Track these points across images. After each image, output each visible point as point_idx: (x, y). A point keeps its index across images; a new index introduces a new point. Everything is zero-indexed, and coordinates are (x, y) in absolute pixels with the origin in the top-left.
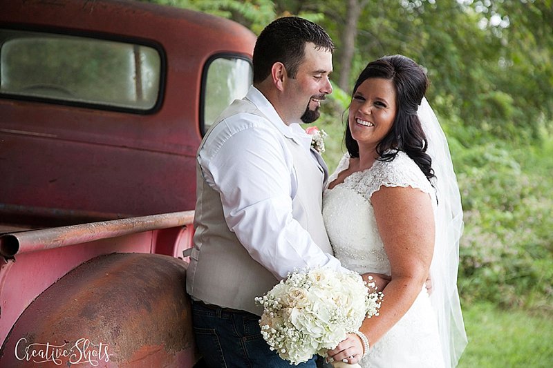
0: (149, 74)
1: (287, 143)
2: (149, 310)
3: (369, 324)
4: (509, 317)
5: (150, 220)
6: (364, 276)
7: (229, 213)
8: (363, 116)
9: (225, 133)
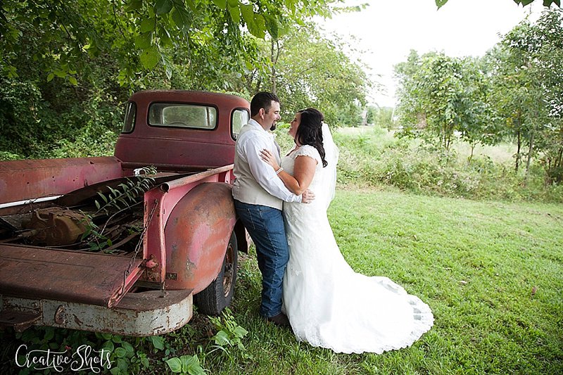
2: (218, 204)
5: (216, 170)
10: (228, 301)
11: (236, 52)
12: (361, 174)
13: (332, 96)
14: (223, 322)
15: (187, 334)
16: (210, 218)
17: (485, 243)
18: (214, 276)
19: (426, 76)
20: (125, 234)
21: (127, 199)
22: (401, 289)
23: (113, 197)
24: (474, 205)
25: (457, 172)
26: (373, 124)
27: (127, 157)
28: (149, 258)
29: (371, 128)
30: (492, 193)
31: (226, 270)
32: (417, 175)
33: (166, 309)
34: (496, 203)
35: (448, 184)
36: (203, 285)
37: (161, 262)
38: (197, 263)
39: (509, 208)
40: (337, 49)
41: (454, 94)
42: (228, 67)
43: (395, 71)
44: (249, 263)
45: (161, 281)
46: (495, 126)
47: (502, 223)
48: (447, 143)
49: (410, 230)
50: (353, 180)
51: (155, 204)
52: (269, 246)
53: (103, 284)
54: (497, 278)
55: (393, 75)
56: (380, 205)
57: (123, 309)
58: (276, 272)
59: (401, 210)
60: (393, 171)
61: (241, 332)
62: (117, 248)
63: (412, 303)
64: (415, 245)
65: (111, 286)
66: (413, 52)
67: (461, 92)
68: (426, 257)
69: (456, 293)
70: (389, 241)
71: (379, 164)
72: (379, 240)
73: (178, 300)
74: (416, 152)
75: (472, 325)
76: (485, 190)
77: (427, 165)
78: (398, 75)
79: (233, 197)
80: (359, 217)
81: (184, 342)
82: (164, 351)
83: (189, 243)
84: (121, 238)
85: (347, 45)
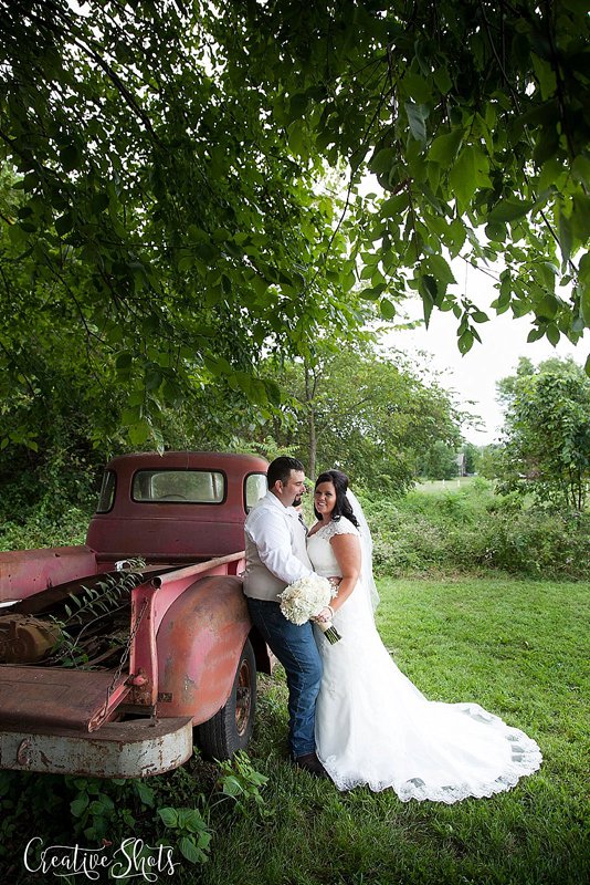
0: (219, 483)
1: (287, 518)
2: (226, 603)
3: (333, 601)
4: (399, 582)
5: (223, 559)
6: (329, 579)
7: (261, 554)
8: (322, 501)
9: (256, 515)
10: (244, 741)
12: (449, 554)
13: (401, 439)
14: (234, 766)
15: (186, 787)
16: (215, 621)
18: (222, 702)
19: (531, 402)
20: (105, 648)
21: (107, 603)
23: (89, 599)
26: (475, 474)
27: (103, 547)
28: (137, 673)
31: (239, 697)
32: (534, 550)
33: (157, 741)
35: (582, 562)
36: (206, 712)
37: (151, 677)
38: (198, 682)
40: (401, 370)
41: (572, 425)
42: (237, 417)
43: (500, 390)
44: (274, 690)
45: (152, 704)
48: (577, 497)
49: (519, 634)
50: (437, 564)
51: (145, 603)
53: (81, 705)
55: (499, 397)
56: (476, 599)
57: (104, 741)
58: (303, 695)
59: (508, 605)
60: (496, 548)
61: (259, 779)
62: (96, 664)
63: (512, 739)
64: (525, 656)
65: (91, 707)
66: (524, 361)
67: (583, 421)
69: (581, 723)
70: (486, 652)
71: (474, 538)
72: (472, 651)
73: (173, 729)
74: (528, 514)
77: (548, 534)
78: (506, 396)
79: (245, 595)
80: (443, 619)
81: (182, 797)
82: (155, 809)
83: (188, 655)
84: (100, 653)
85: (414, 364)
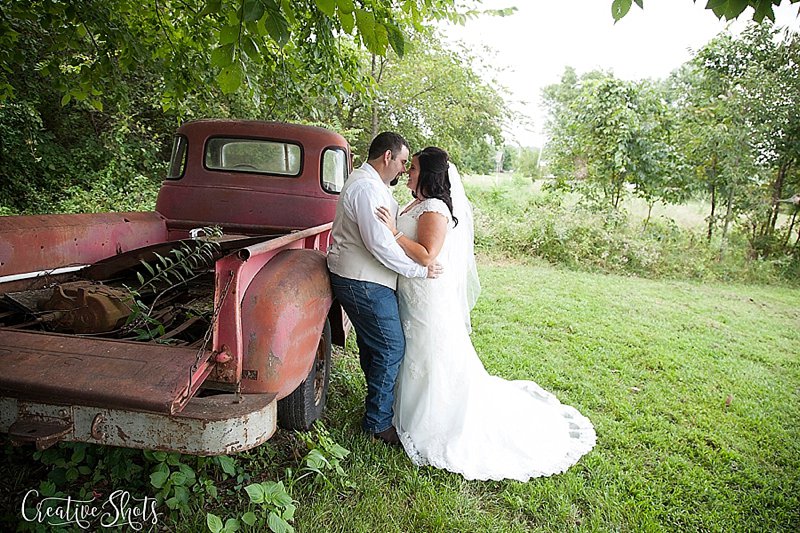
10: (319, 411)
11: (329, 68)
12: (497, 241)
13: (456, 132)
14: (315, 439)
15: (265, 455)
16: (300, 296)
17: (665, 338)
18: (304, 376)
19: (590, 106)
20: (181, 319)
21: (182, 271)
22: (552, 398)
23: (163, 267)
24: (651, 285)
25: (628, 241)
26: (511, 171)
27: (176, 214)
28: (221, 349)
29: (508, 177)
30: (676, 269)
31: (317, 369)
32: (573, 243)
33: (243, 419)
34: (681, 283)
35: (616, 257)
36: (288, 388)
37: (236, 355)
38: (283, 359)
39: (698, 290)
40: (464, 65)
41: (627, 132)
43: (543, 96)
45: (236, 380)
46: (682, 177)
47: (689, 311)
48: (615, 199)
49: (563, 319)
50: (486, 249)
51: (230, 277)
52: (378, 337)
53: (161, 384)
54: (680, 383)
55: (541, 103)
56: (522, 284)
57: (186, 418)
58: (388, 371)
59: (551, 291)
60: (542, 238)
61: (341, 452)
62: (174, 337)
63: (568, 416)
64: (570, 339)
65: (173, 386)
66: (570, 70)
67: (636, 129)
68: (586, 355)
69: (626, 404)
70: (535, 333)
71: (521, 228)
72: (522, 332)
73: (259, 406)
74: (572, 211)
75: (647, 444)
76: (666, 265)
77: (588, 230)
78: (548, 102)
79: (328, 269)
80: (494, 300)
81: (262, 465)
82: (236, 477)
83: (273, 331)
84: (177, 324)
85: (479, 59)
